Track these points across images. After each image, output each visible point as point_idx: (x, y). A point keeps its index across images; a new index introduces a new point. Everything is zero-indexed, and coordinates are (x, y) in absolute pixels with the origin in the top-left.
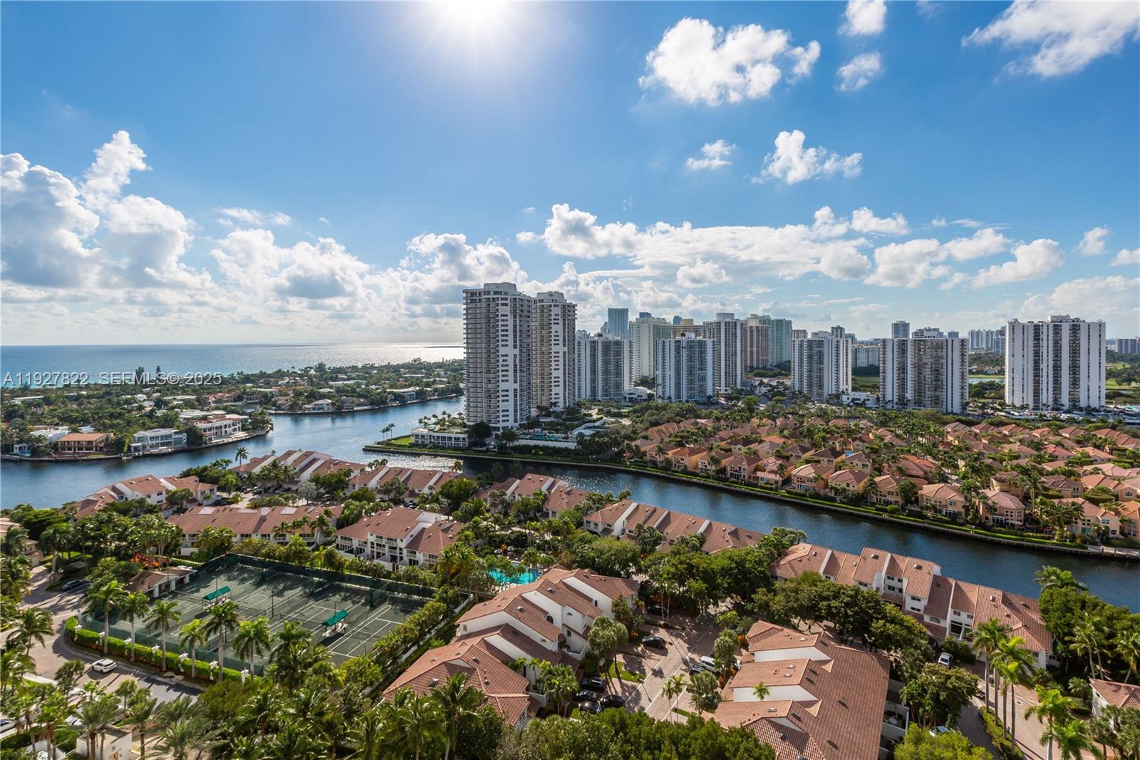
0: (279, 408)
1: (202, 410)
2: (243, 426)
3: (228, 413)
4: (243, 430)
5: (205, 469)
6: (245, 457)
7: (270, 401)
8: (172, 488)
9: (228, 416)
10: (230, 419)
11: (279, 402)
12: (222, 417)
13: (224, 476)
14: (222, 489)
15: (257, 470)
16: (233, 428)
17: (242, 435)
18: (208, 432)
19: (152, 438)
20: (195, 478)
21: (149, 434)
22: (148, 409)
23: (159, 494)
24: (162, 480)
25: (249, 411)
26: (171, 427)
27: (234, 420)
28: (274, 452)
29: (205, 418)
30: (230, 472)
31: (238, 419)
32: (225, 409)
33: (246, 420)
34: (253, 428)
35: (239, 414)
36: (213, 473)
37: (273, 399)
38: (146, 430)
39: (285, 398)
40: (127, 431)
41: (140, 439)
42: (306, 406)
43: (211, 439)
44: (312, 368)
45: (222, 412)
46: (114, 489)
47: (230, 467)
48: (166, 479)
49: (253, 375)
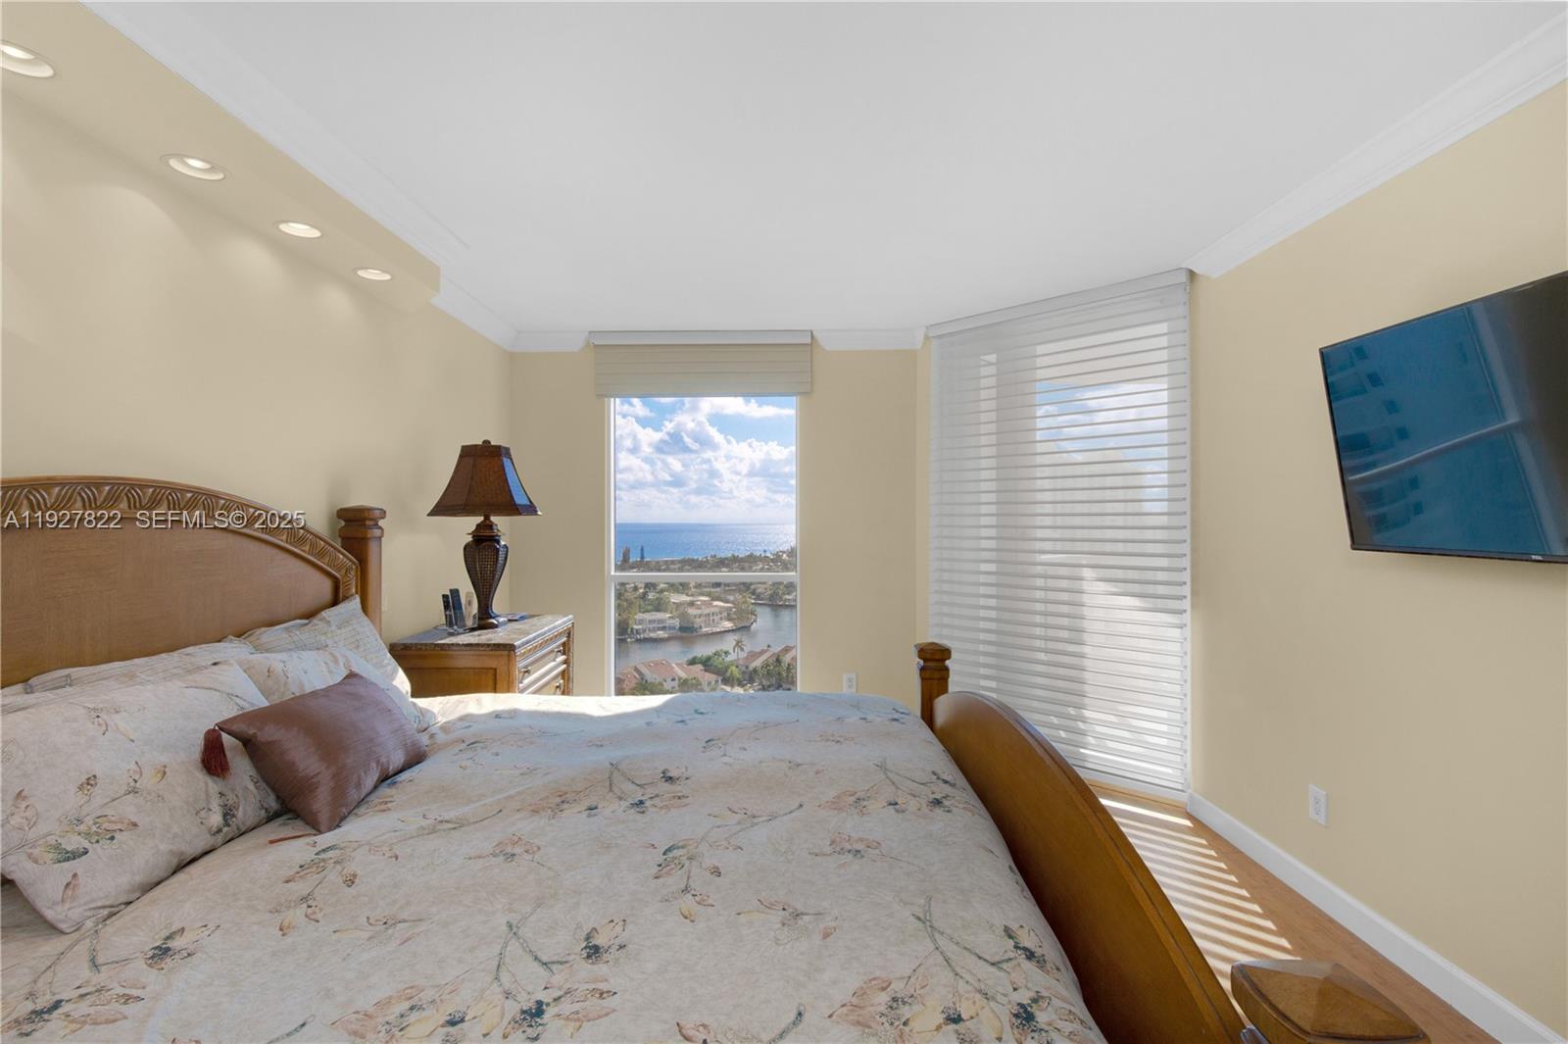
0: (758, 597)
1: (687, 595)
2: (729, 615)
3: (713, 599)
4: (729, 620)
5: (709, 658)
6: (742, 650)
7: (748, 588)
8: (683, 675)
9: (716, 603)
10: (716, 606)
11: (759, 591)
12: (708, 604)
13: (727, 668)
14: (726, 681)
15: (757, 663)
16: (719, 616)
17: (728, 625)
18: (698, 620)
19: (650, 621)
20: (700, 667)
21: (647, 616)
22: (641, 591)
23: (673, 680)
24: (674, 665)
25: (731, 598)
26: (665, 611)
27: (721, 607)
28: (769, 646)
29: (692, 604)
30: (732, 663)
31: (724, 607)
32: (708, 594)
33: (731, 608)
34: (738, 618)
35: (722, 601)
36: (717, 662)
37: (752, 587)
38: (643, 612)
39: (764, 586)
40: (629, 613)
41: (641, 622)
42: (788, 597)
43: (701, 627)
44: (784, 552)
45: (706, 598)
46: (637, 670)
47: (729, 658)
48: (677, 664)
49: (726, 559)
